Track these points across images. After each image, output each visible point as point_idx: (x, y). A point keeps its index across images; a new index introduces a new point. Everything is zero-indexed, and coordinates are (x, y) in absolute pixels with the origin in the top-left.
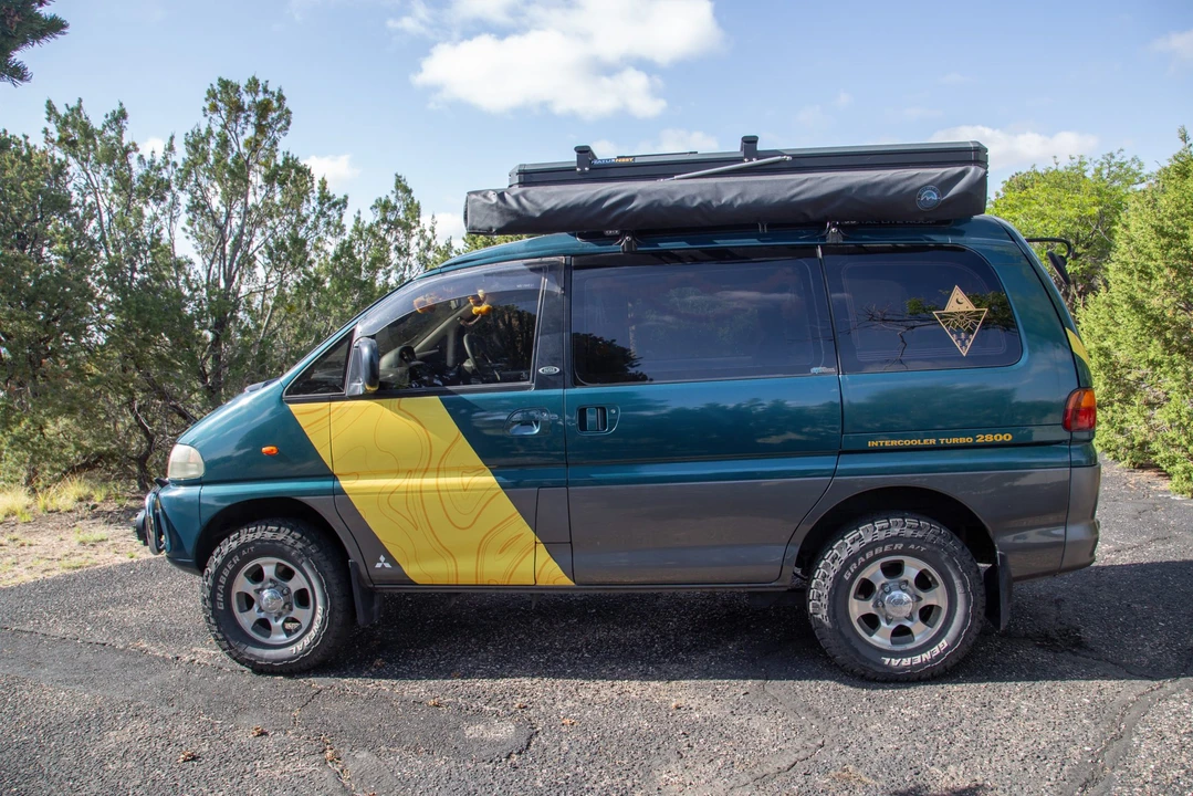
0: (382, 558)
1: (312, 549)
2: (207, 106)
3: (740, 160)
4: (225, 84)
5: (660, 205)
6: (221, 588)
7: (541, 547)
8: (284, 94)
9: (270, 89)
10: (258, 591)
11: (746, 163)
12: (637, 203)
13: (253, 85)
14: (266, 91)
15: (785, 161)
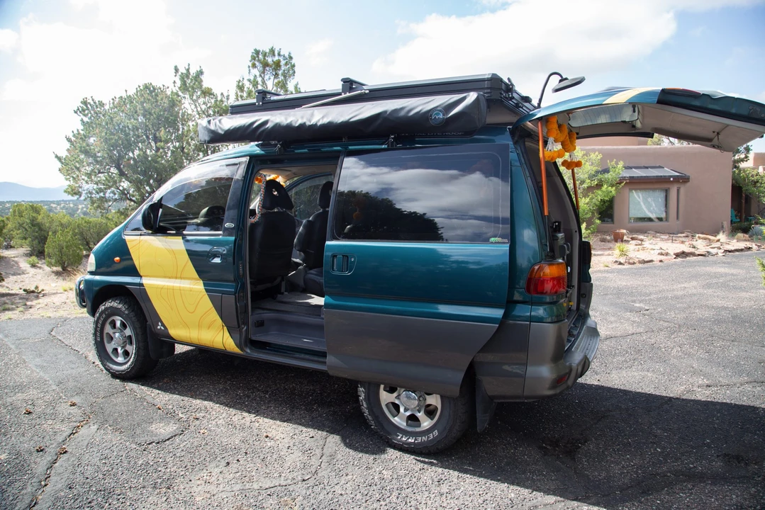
0: (160, 324)
1: (132, 315)
2: (250, 65)
3: (340, 94)
4: (257, 52)
5: (280, 124)
6: (99, 329)
7: (225, 328)
8: (292, 55)
9: (282, 53)
10: (114, 333)
11: (343, 96)
12: (269, 125)
13: (272, 51)
14: (279, 55)
15: (365, 94)
